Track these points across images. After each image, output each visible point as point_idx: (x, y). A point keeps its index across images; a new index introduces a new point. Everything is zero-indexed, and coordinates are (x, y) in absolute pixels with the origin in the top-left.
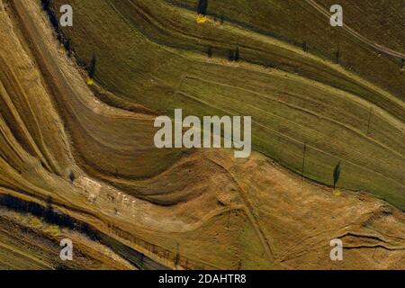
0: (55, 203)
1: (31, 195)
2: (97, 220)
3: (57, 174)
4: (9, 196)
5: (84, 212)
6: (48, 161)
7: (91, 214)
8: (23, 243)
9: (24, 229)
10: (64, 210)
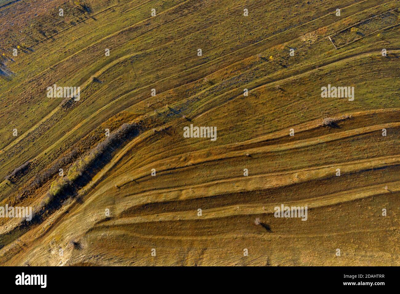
0: (74, 204)
1: (95, 185)
2: (37, 236)
3: (91, 230)
4: (109, 161)
5: (50, 229)
6: (108, 227)
7: (44, 235)
8: (68, 146)
9: (76, 156)
10: (65, 208)
